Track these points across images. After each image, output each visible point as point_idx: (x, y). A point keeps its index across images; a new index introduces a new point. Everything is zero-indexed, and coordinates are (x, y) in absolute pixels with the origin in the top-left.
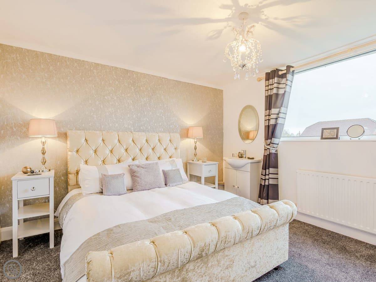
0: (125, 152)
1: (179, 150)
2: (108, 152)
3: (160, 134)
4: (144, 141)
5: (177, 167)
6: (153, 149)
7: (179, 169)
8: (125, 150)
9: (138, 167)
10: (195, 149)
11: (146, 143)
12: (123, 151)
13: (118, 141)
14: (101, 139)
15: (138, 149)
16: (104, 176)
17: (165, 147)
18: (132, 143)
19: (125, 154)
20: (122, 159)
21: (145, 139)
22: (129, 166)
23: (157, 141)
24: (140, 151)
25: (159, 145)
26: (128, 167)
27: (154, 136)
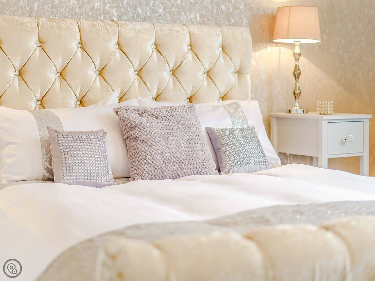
0: (98, 78)
1: (248, 76)
2: (52, 75)
3: (193, 29)
4: (150, 48)
5: (247, 123)
6: (174, 72)
7: (254, 128)
8: (98, 73)
9: (141, 114)
10: (297, 75)
11: (155, 54)
12: (92, 73)
13: (80, 46)
14: (36, 38)
15: (132, 70)
16: (55, 134)
17: (207, 66)
18: (118, 53)
19: (98, 82)
20: (90, 96)
21: (153, 40)
22: (117, 112)
23: (186, 48)
24: (137, 77)
25: (191, 59)
26: (114, 114)
27: (177, 32)
